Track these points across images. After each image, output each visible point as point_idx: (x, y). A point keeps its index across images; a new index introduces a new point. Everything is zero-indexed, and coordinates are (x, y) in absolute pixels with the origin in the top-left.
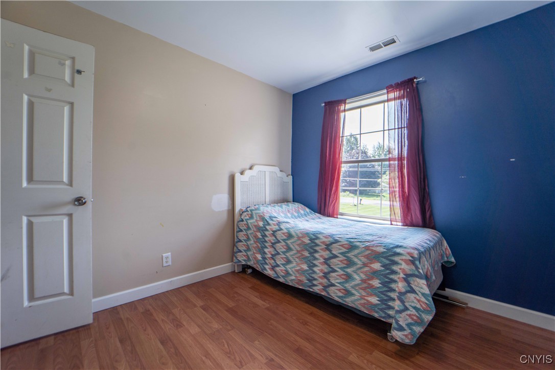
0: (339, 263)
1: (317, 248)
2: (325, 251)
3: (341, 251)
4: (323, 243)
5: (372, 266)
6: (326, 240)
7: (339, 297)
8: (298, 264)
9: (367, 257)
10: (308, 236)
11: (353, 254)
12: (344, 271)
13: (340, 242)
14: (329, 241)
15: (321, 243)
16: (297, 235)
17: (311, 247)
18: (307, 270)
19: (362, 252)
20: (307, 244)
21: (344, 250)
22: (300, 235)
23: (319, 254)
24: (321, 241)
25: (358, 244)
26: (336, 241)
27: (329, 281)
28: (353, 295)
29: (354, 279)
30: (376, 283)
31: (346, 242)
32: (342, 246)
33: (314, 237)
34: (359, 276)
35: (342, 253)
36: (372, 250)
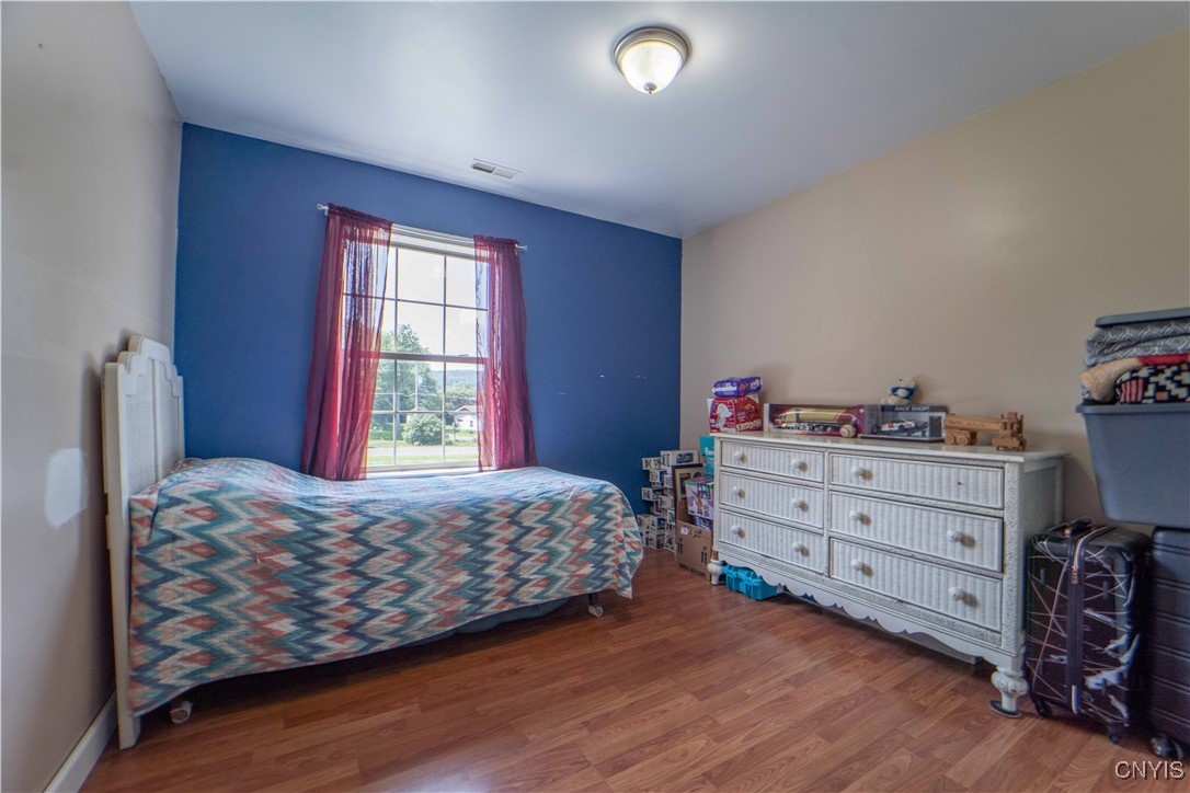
0: (537, 538)
1: (490, 529)
2: (508, 528)
3: (538, 518)
4: (502, 514)
5: (584, 522)
6: (505, 508)
7: (536, 597)
8: (441, 582)
9: (577, 512)
10: (466, 513)
11: (557, 515)
12: (546, 548)
13: (532, 503)
14: (513, 508)
15: (499, 515)
16: (435, 518)
17: (476, 532)
18: (470, 582)
19: (570, 507)
20: (466, 529)
21: (544, 513)
22: (444, 516)
23: (496, 538)
24: (497, 512)
25: (559, 497)
26: (526, 505)
27: (519, 579)
28: (559, 578)
29: (561, 554)
30: (590, 544)
31: (542, 501)
32: (538, 508)
33: (479, 510)
34: (568, 545)
35: (540, 521)
36: (582, 500)
